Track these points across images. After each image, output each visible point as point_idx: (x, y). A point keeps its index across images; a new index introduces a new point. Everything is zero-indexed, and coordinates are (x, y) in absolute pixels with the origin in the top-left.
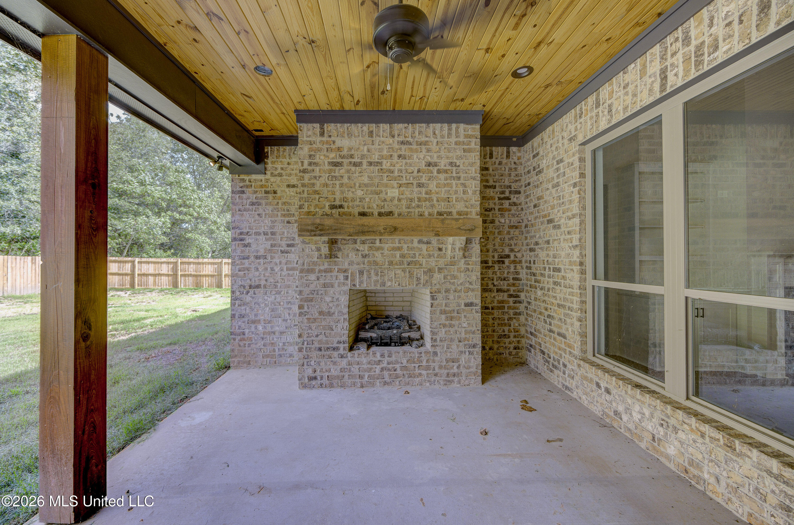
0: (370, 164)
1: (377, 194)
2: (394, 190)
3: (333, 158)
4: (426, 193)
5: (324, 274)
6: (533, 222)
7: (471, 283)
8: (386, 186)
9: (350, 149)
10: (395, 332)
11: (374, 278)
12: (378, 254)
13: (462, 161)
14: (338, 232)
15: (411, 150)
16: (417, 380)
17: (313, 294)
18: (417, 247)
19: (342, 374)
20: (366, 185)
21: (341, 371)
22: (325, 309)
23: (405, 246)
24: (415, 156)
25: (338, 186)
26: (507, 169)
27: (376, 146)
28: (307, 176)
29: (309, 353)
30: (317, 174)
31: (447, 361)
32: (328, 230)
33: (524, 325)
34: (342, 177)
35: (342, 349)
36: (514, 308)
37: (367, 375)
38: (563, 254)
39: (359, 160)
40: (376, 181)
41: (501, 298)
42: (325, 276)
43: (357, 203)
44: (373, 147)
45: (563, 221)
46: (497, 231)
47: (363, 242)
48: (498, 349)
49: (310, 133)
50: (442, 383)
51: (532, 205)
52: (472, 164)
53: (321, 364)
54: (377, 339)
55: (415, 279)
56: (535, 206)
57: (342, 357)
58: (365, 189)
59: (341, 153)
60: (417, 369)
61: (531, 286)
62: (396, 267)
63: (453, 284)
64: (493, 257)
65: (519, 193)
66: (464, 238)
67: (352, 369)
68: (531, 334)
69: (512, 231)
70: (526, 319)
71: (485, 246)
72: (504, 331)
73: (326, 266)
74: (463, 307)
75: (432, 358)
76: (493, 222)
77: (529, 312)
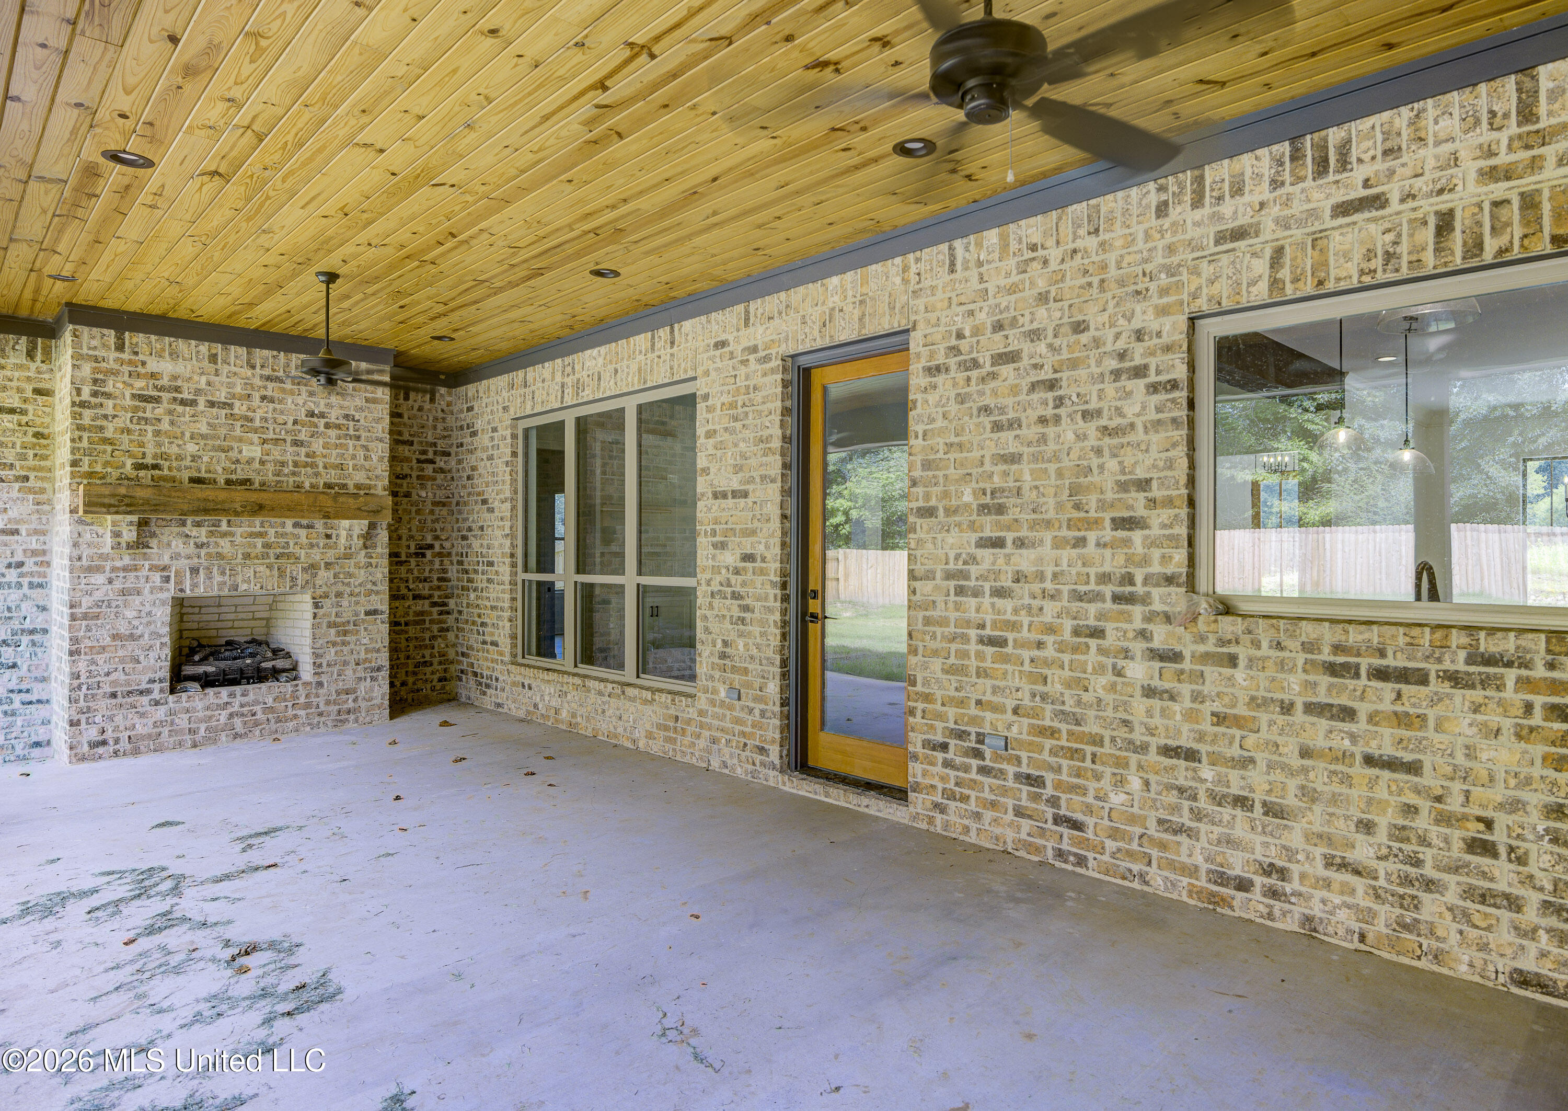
0: (212, 404)
1: (223, 451)
2: (253, 448)
3: (142, 389)
4: (307, 455)
5: (122, 574)
6: (466, 499)
7: (374, 584)
8: (240, 440)
9: (175, 378)
10: (248, 661)
11: (218, 578)
12: (224, 543)
13: (363, 414)
14: (162, 508)
15: (283, 390)
16: (291, 725)
17: (101, 607)
18: (292, 534)
19: (157, 730)
20: (204, 437)
21: (155, 727)
22: (123, 629)
23: (272, 532)
24: (290, 401)
25: (150, 434)
26: (431, 419)
27: (223, 378)
28: (87, 413)
29: (90, 704)
30: (110, 411)
31: (338, 693)
32: (142, 505)
33: (454, 645)
34: (159, 420)
35: (156, 692)
36: (440, 622)
37: (203, 727)
38: (496, 543)
39: (191, 397)
40: (223, 431)
41: (419, 608)
42: (125, 577)
43: (187, 462)
44: (217, 378)
45: (496, 503)
46: (414, 509)
47: (198, 525)
48: (414, 683)
49: (94, 343)
50: (330, 724)
51: (465, 475)
52: (378, 420)
53: (116, 719)
54: (217, 674)
55: (288, 579)
56: (469, 478)
57: (157, 703)
58: (202, 443)
59: (157, 382)
60: (290, 709)
61: (463, 588)
62: (256, 561)
63: (348, 584)
64: (408, 547)
65: (449, 454)
66: (366, 522)
67: (177, 721)
68: (463, 654)
69: (437, 509)
70: (457, 637)
71: (397, 529)
72: (424, 657)
73: (127, 560)
74: (362, 616)
75: (314, 691)
76: (408, 495)
77: (460, 625)
